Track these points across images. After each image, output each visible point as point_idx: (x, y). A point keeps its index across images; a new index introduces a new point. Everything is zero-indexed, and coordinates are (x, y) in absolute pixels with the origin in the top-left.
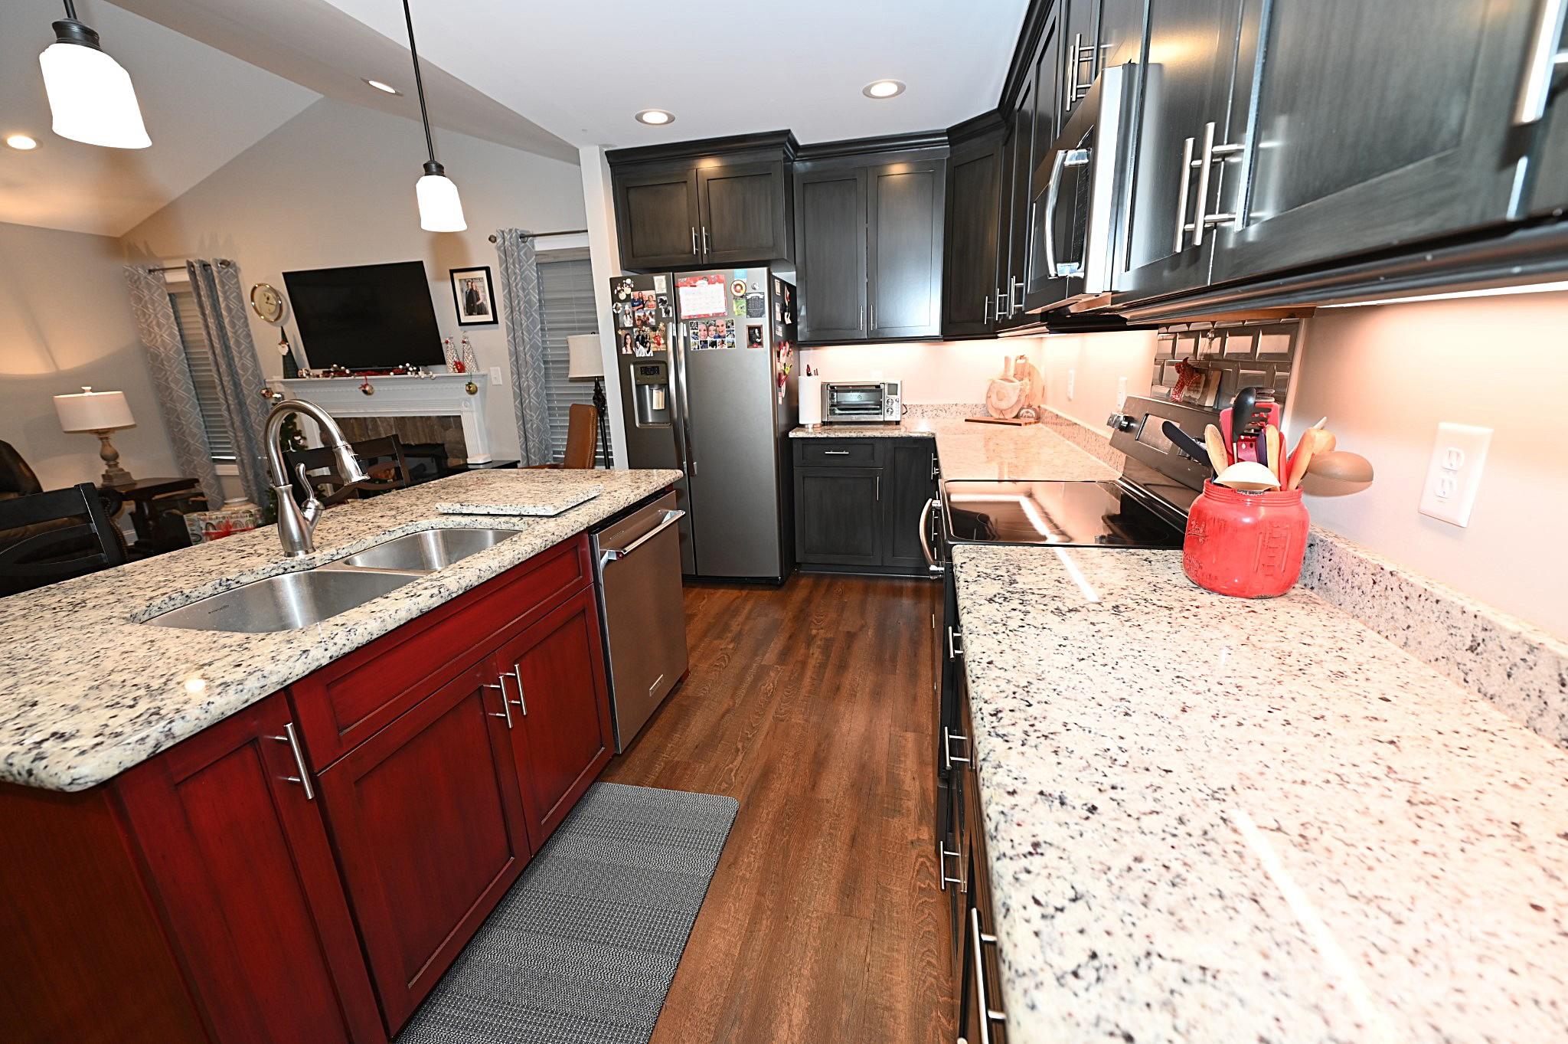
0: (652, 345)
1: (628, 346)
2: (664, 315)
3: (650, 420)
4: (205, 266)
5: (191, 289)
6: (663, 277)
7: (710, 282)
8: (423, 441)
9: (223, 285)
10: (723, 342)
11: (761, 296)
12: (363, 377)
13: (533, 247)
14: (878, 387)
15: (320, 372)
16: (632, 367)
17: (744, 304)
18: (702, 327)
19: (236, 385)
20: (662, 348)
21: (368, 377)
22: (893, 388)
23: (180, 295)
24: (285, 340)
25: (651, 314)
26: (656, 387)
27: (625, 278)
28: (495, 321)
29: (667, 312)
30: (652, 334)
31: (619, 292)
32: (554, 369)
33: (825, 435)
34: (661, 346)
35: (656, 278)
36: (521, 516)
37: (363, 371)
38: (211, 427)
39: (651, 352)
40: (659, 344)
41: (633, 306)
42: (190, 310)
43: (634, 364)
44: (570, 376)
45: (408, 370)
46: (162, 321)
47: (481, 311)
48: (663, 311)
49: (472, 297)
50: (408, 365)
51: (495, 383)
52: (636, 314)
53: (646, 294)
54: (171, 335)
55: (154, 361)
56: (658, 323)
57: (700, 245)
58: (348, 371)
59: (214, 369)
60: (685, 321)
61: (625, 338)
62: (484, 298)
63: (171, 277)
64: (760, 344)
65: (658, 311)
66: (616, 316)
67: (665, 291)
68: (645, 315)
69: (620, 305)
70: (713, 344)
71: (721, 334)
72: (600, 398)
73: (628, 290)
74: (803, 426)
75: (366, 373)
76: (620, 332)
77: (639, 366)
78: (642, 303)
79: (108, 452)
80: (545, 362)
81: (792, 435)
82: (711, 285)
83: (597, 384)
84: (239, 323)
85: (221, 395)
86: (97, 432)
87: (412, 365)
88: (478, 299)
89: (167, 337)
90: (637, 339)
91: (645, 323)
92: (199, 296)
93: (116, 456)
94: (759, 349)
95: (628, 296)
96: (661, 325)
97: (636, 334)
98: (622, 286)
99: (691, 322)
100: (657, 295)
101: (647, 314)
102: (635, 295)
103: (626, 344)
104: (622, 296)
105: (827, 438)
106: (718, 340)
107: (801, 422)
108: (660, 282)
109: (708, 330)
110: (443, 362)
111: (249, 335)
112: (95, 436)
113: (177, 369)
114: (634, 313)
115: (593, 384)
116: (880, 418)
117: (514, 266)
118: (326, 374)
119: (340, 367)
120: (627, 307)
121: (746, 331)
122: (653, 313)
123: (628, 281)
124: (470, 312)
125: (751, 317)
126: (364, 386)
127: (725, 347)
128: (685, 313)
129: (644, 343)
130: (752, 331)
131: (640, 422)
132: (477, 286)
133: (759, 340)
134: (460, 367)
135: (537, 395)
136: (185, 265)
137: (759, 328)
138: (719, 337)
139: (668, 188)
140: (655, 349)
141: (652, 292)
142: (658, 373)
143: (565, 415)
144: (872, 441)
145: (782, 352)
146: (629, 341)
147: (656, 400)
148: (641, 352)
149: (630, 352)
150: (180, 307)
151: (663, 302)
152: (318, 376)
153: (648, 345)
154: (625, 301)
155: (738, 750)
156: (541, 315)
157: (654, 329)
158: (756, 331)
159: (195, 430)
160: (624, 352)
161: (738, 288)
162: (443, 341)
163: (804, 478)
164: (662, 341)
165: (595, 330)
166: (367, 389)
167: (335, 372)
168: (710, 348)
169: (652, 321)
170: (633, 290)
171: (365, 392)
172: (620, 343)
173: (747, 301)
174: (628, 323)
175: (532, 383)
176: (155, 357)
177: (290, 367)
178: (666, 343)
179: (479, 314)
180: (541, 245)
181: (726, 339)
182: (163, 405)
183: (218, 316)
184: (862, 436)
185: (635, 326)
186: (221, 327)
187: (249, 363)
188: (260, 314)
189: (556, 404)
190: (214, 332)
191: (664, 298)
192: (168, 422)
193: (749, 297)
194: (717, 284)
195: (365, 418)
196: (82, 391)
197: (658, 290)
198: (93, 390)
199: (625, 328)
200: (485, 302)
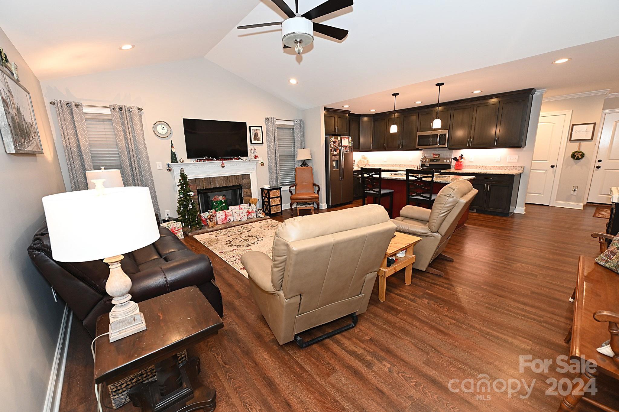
6: (340, 137)
8: (234, 185)
12: (222, 161)
13: (276, 123)
17: (351, 144)
21: (224, 161)
24: (173, 146)
26: (336, 161)
28: (263, 143)
29: (340, 144)
35: (338, 137)
39: (337, 153)
43: (333, 155)
47: (258, 140)
49: (256, 135)
53: (336, 140)
60: (343, 147)
65: (338, 144)
66: (330, 145)
67: (340, 140)
70: (346, 151)
73: (333, 139)
78: (335, 142)
82: (347, 140)
83: (304, 162)
88: (258, 136)
91: (336, 146)
95: (333, 140)
96: (339, 147)
97: (334, 149)
100: (338, 141)
102: (334, 140)
104: (332, 140)
109: (346, 149)
110: (247, 155)
114: (334, 144)
120: (332, 143)
121: (350, 149)
123: (333, 137)
124: (255, 140)
128: (343, 145)
129: (336, 151)
132: (258, 132)
133: (352, 151)
134: (257, 157)
136: (107, 106)
139: (331, 117)
146: (332, 150)
148: (335, 153)
149: (332, 153)
154: (332, 141)
157: (337, 148)
161: (350, 140)
164: (339, 151)
166: (224, 165)
167: (207, 159)
169: (337, 146)
171: (223, 167)
177: (174, 158)
180: (278, 123)
185: (334, 147)
196: (101, 169)
197: (338, 140)
198: (105, 169)
199: (332, 147)
200: (260, 137)
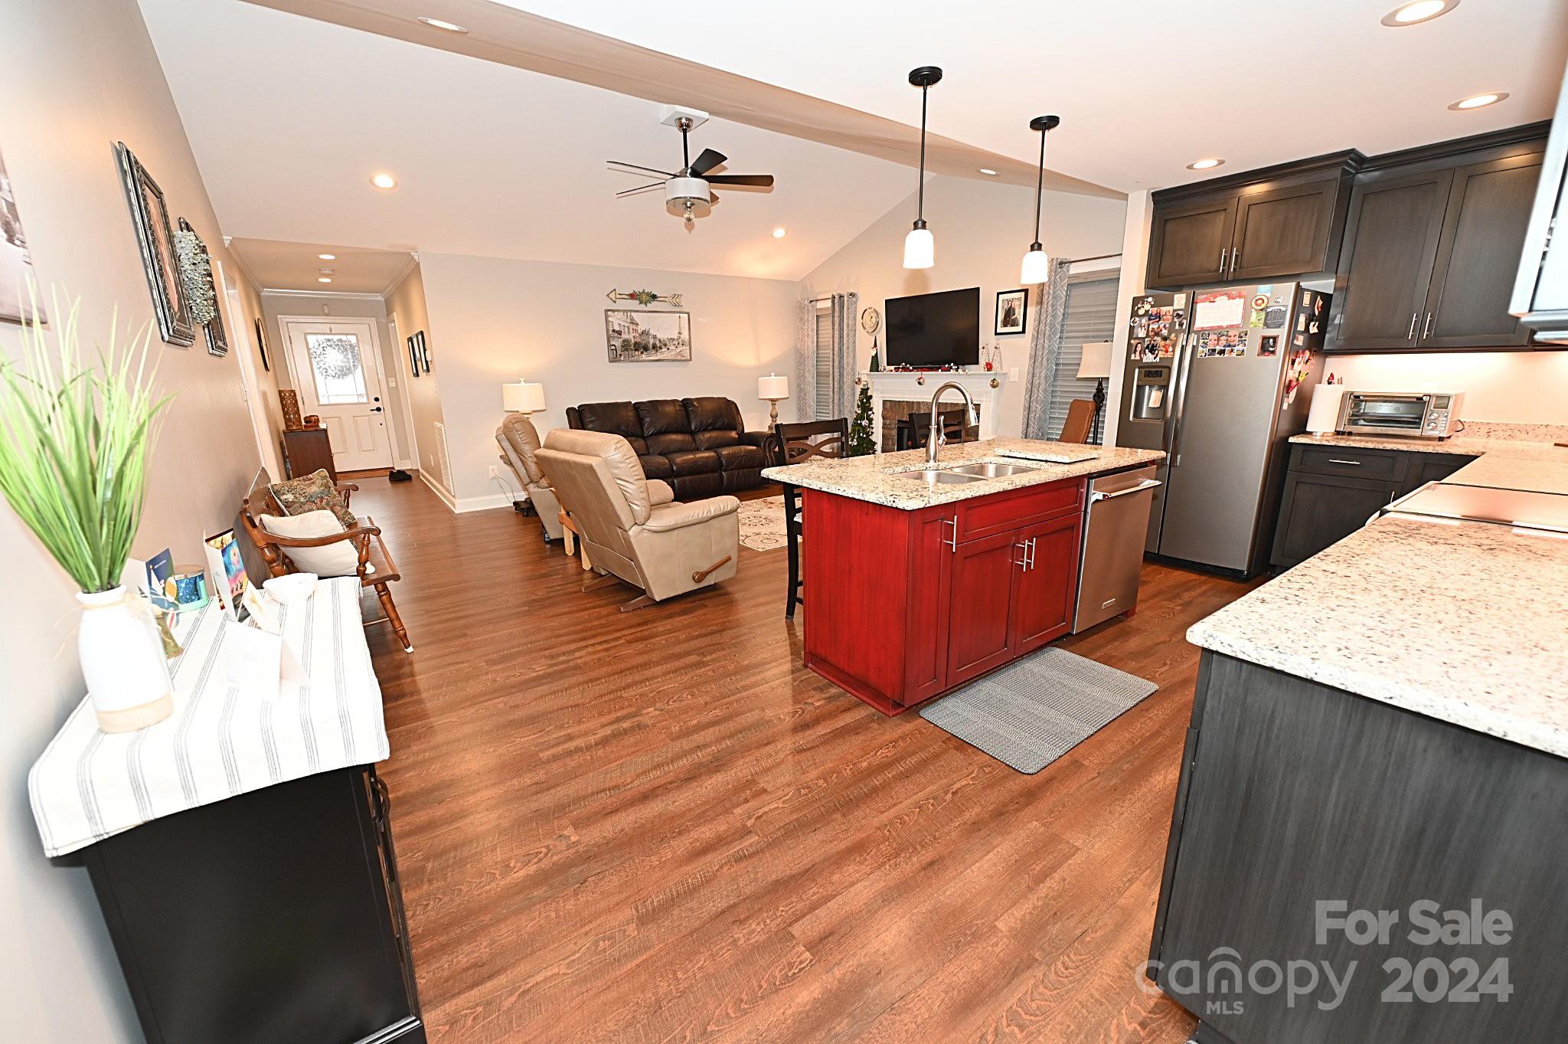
0: (1160, 352)
1: (1138, 353)
2: (1177, 327)
3: (1144, 416)
4: (841, 297)
5: (831, 312)
6: (1184, 295)
7: (1230, 297)
9: (848, 308)
10: (1232, 351)
11: (1283, 309)
12: (920, 373)
13: (1068, 271)
14: (1421, 399)
15: (892, 368)
16: (1137, 370)
17: (1263, 317)
18: (1213, 337)
19: (841, 375)
20: (1169, 355)
21: (923, 373)
22: (1443, 401)
23: (822, 316)
24: (875, 345)
25: (1165, 326)
26: (1156, 387)
27: (1147, 297)
28: (1023, 332)
29: (1181, 325)
30: (1163, 343)
31: (1139, 308)
32: (1063, 370)
33: (1333, 444)
34: (1169, 353)
35: (1177, 296)
36: (1046, 461)
37: (921, 368)
38: (819, 402)
39: (1158, 359)
40: (1167, 351)
41: (1150, 320)
42: (826, 325)
43: (1140, 368)
44: (1079, 376)
45: (951, 368)
46: (810, 333)
47: (1014, 324)
48: (1177, 323)
49: (1009, 312)
50: (952, 364)
51: (1012, 380)
52: (1151, 327)
53: (1164, 309)
54: (812, 342)
55: (800, 358)
56: (1170, 333)
57: (1227, 263)
58: (911, 368)
59: (831, 364)
60: (1196, 332)
61: (1136, 346)
62: (1019, 314)
63: (820, 305)
64: (1273, 352)
65: (1173, 324)
66: (1132, 329)
67: (1183, 307)
68: (1158, 328)
69: (1137, 319)
70: (1222, 352)
71: (1232, 344)
72: (1100, 397)
73: (1146, 307)
74: (1310, 433)
75: (922, 369)
76: (1132, 342)
77: (1143, 370)
78: (1159, 317)
79: (774, 413)
80: (1057, 365)
81: (1291, 440)
82: (1231, 301)
83: (1100, 384)
84: (851, 334)
85: (831, 382)
86: (772, 400)
87: (955, 364)
88: (1014, 314)
89: (810, 343)
90: (1147, 347)
91: (1157, 334)
92: (833, 317)
93: (777, 416)
94: (1271, 357)
95: (1147, 311)
96: (1173, 336)
97: (1146, 344)
98: (1143, 303)
99: (1203, 333)
100: (1174, 311)
101: (1161, 326)
102: (1154, 310)
103: (1135, 351)
104: (1141, 312)
105: (1335, 446)
106: (1227, 349)
107: (1308, 429)
108: (1180, 300)
109: (1218, 340)
110: (977, 363)
111: (854, 342)
112: (770, 403)
113: (811, 362)
114: (1149, 325)
115: (1096, 384)
116: (1417, 432)
117: (1049, 288)
118: (897, 370)
119: (906, 365)
120: (1144, 321)
121: (1260, 341)
122: (1167, 326)
123: (1150, 299)
124: (1005, 324)
125: (1268, 327)
126: (920, 379)
127: (1234, 355)
128: (1199, 325)
129: (1152, 351)
130: (1266, 341)
131: (1134, 416)
132: (1016, 304)
133: (1271, 349)
134: (989, 367)
135: (1045, 391)
136: (831, 297)
137: (1275, 339)
138: (1229, 346)
139: (1207, 216)
140: (1163, 356)
141: (1170, 308)
142: (1161, 376)
143: (1065, 409)
144: (1395, 454)
145: (1298, 360)
146: (1139, 349)
147: (1153, 398)
148: (1149, 358)
149: (1138, 358)
150: (820, 324)
151: (1179, 316)
152: (891, 371)
153: (1156, 352)
154: (1143, 316)
155: (1165, 664)
156: (1062, 326)
157: (1165, 339)
158: (1271, 340)
159: (812, 403)
160: (1133, 357)
161: (1260, 302)
162: (980, 347)
163: (1297, 483)
164: (1170, 349)
165: (1109, 338)
166: (921, 381)
167: (902, 368)
168: (1217, 356)
169: (1165, 332)
170: (1152, 306)
171: (920, 383)
172: (1130, 349)
173: (1267, 314)
174: (1142, 333)
175: (1043, 381)
176: (802, 355)
177: (875, 366)
178: (1173, 351)
179: (1012, 326)
180: (1074, 269)
181: (1236, 349)
182: (798, 386)
183: (841, 330)
184: (1381, 447)
185: (1148, 335)
186: (841, 337)
187: (851, 361)
188: (864, 328)
189: (1058, 399)
190: (836, 340)
191: (1181, 313)
192: (799, 397)
193: (1268, 310)
194: (1238, 299)
195: (913, 402)
196: (771, 376)
197: (1176, 306)
198: (775, 376)
199: (1138, 338)
200: (1019, 317)
